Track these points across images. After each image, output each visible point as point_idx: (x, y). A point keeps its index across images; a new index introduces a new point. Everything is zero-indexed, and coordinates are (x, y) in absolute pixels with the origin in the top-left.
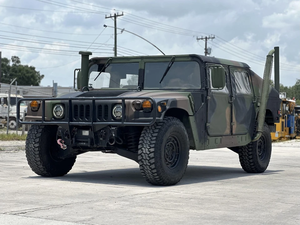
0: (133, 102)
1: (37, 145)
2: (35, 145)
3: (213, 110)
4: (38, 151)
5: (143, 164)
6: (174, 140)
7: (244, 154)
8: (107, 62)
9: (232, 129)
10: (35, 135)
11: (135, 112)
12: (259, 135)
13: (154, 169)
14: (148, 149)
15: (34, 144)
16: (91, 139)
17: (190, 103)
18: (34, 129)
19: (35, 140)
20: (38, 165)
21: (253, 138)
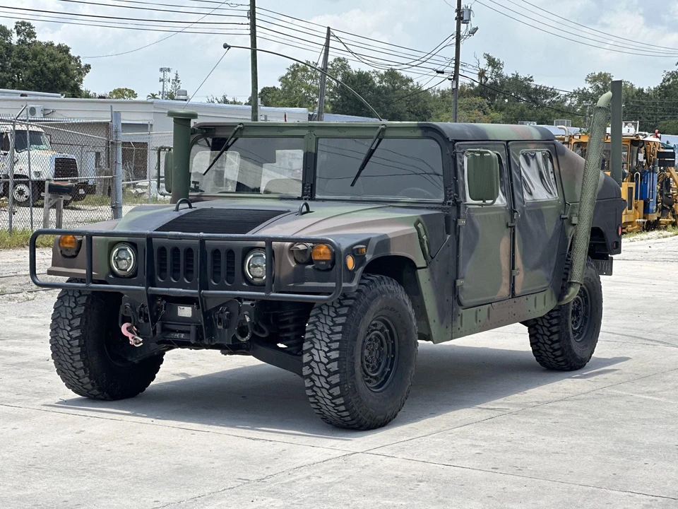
0: (291, 246)
1: (76, 334)
2: (71, 333)
3: (471, 249)
4: (79, 346)
5: (314, 385)
6: (385, 327)
7: (541, 332)
8: (232, 134)
9: (513, 284)
10: (72, 311)
11: (295, 268)
12: (573, 292)
13: (338, 397)
14: (326, 353)
15: (68, 332)
16: (197, 326)
17: (418, 240)
18: (69, 296)
19: (72, 322)
20: (79, 377)
21: (560, 297)
